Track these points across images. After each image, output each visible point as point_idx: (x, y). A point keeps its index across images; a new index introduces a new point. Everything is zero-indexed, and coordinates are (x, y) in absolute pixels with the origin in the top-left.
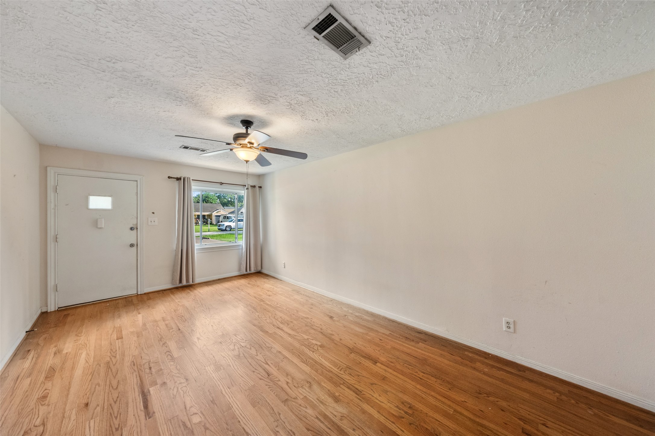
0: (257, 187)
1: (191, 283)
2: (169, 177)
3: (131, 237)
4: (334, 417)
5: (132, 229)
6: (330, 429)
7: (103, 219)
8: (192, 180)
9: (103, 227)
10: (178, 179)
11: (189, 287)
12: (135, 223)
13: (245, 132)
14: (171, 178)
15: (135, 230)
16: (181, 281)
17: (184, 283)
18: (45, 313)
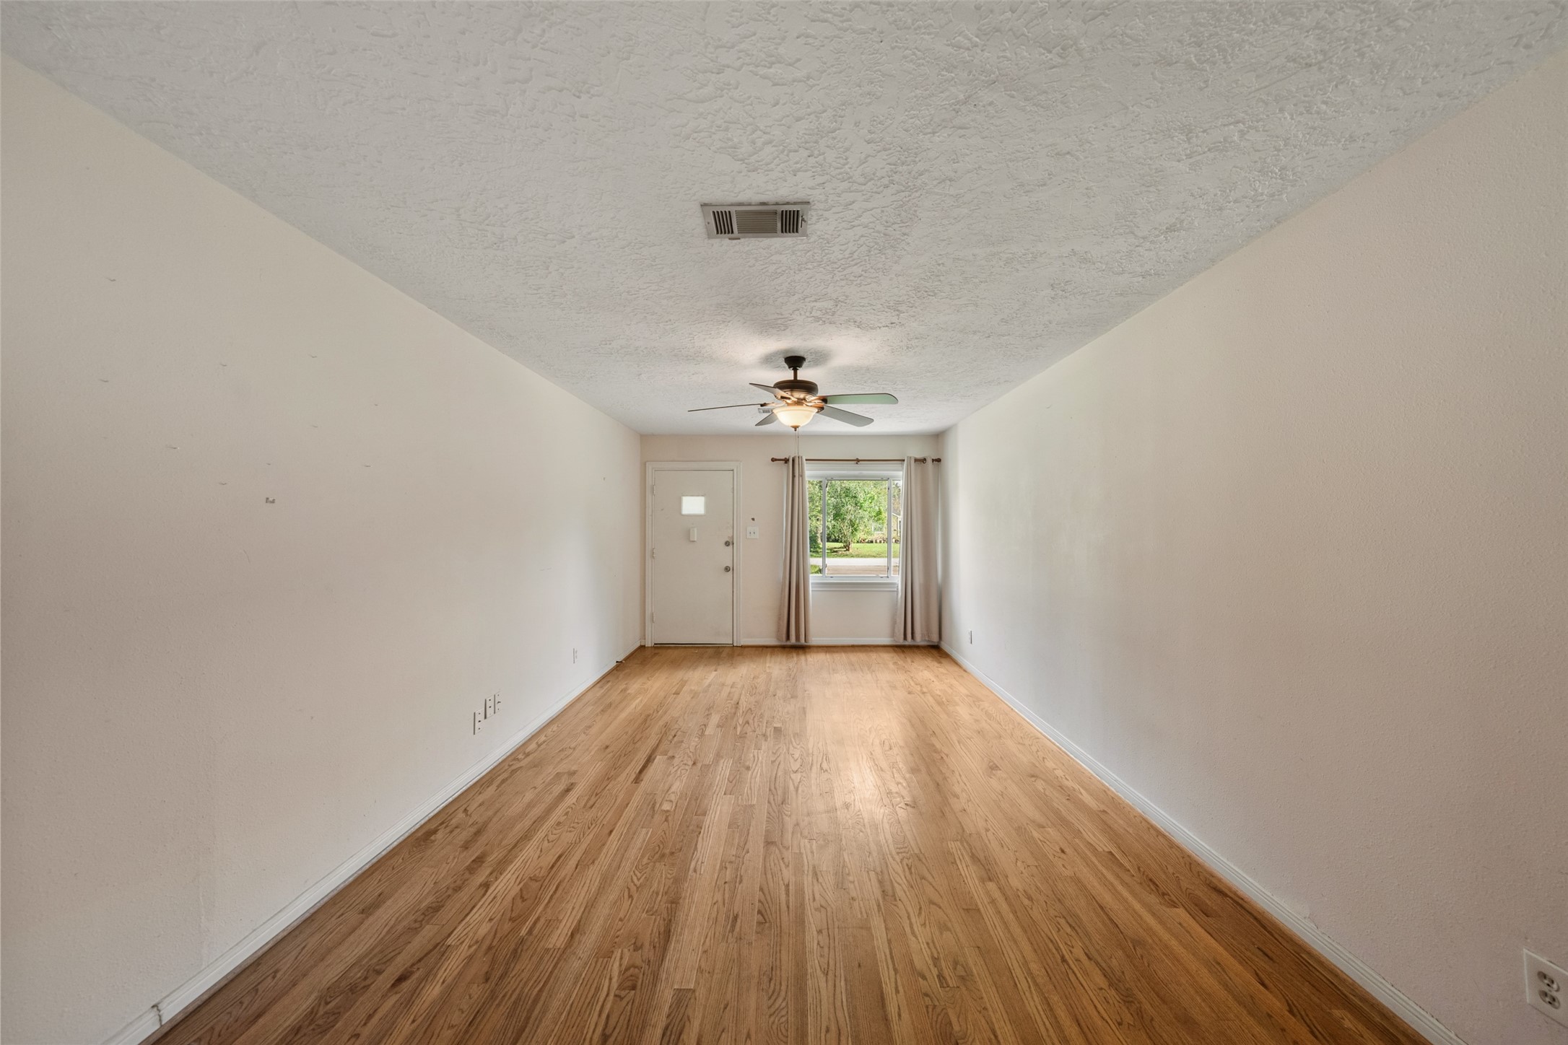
0: (929, 461)
1: (802, 641)
2: (773, 460)
3: (725, 556)
4: (811, 900)
5: (727, 544)
6: (788, 907)
7: (695, 529)
8: (806, 460)
9: (696, 540)
10: (786, 461)
11: (802, 648)
12: (731, 535)
13: (793, 379)
14: (776, 460)
15: (731, 546)
16: (788, 638)
17: (793, 640)
18: (642, 647)
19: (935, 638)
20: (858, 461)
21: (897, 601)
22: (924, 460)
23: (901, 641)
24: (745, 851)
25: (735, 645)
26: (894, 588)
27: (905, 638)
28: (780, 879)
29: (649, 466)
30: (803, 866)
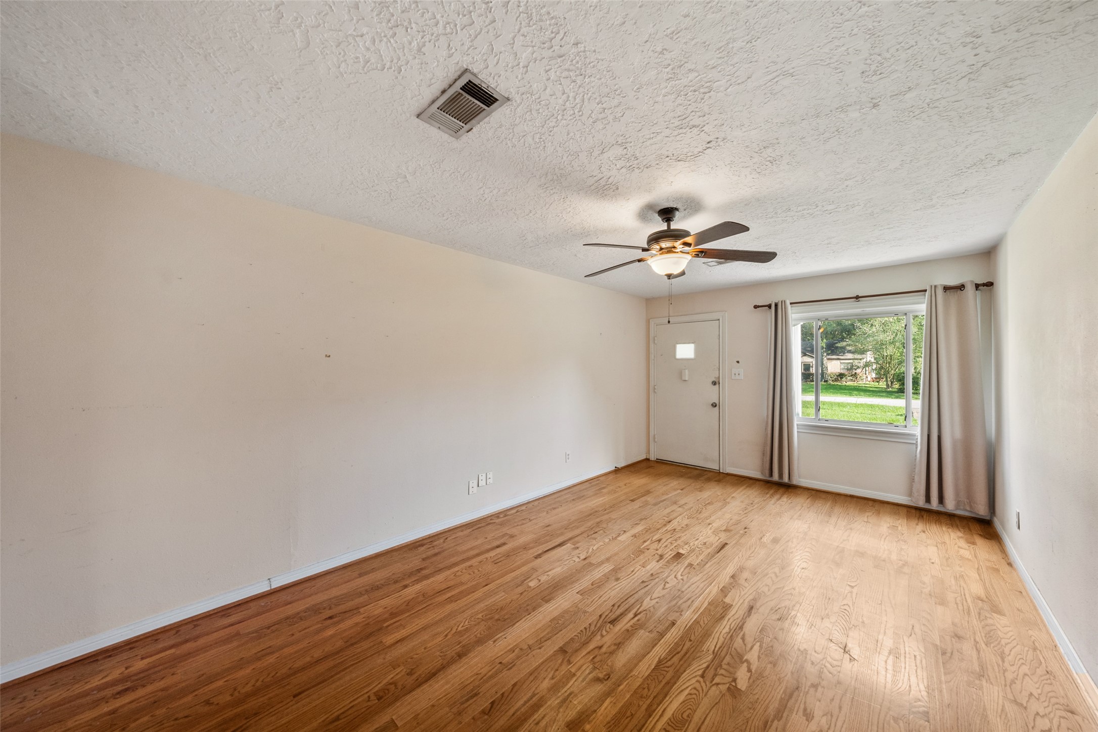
1: (786, 479)
2: (756, 307)
3: (712, 394)
5: (714, 383)
7: (687, 371)
8: (791, 304)
9: (686, 379)
10: (769, 306)
11: (787, 488)
12: (717, 376)
13: (666, 228)
14: (759, 307)
15: (717, 385)
16: (771, 474)
17: (776, 477)
18: (647, 460)
19: (982, 510)
20: (857, 297)
21: (916, 456)
22: (961, 287)
23: (921, 503)
24: (540, 646)
25: (721, 471)
26: (913, 439)
27: (928, 499)
28: (535, 686)
29: (652, 322)
30: (563, 687)
